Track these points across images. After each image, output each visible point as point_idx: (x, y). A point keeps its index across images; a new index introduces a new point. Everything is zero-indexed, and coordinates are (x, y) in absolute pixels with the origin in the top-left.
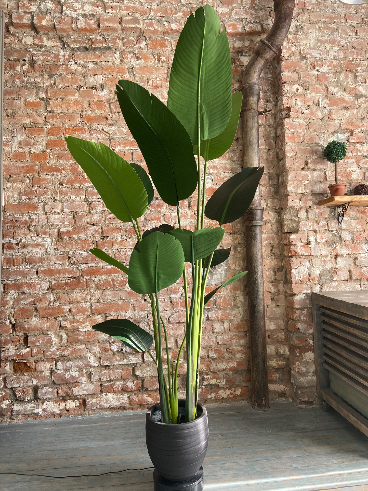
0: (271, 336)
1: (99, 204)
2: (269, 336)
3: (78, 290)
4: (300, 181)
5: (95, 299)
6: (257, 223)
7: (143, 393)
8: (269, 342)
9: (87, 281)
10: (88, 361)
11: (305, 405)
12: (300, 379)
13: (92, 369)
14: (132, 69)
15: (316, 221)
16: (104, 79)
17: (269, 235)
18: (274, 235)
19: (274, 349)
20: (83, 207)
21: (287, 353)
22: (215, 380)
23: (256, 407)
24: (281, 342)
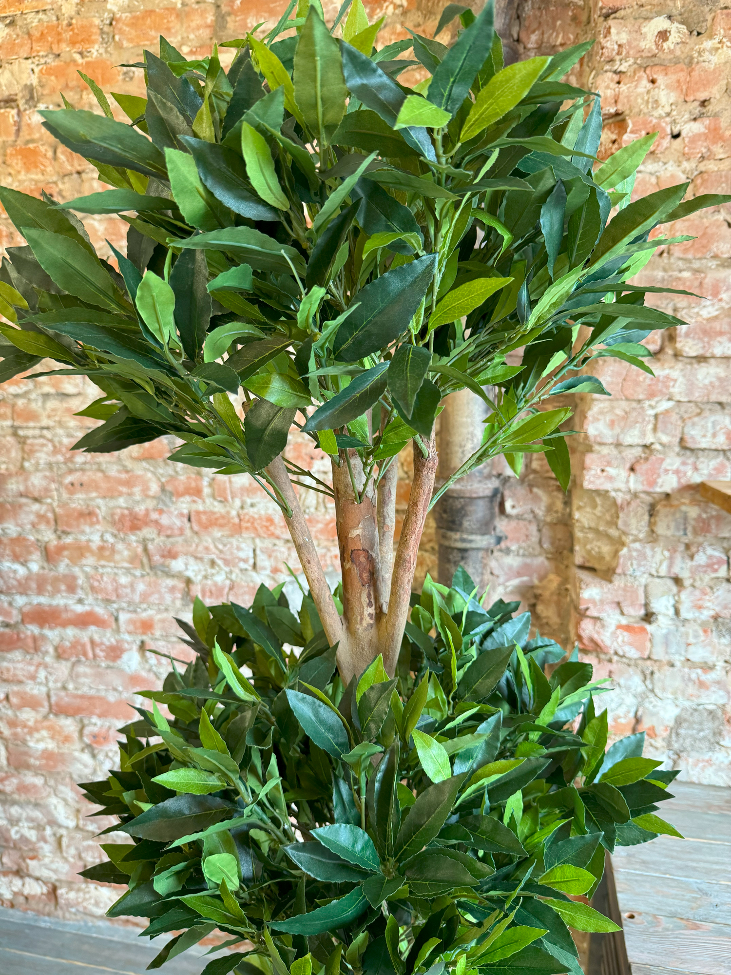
1: (43, 445)
3: (17, 655)
4: (639, 401)
5: (56, 681)
6: (463, 540)
9: (35, 639)
10: (53, 815)
13: (63, 832)
14: (111, 24)
15: (688, 546)
16: (36, 70)
17: (528, 560)
18: (546, 563)
20: (8, 451)
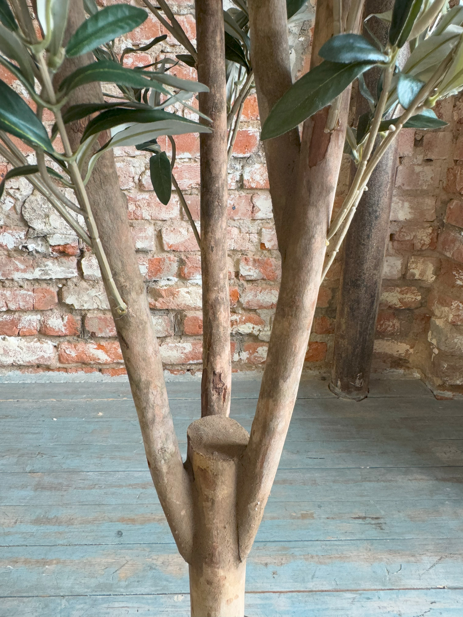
0: (396, 237)
2: (392, 236)
7: (86, 342)
8: (391, 251)
11: (451, 390)
12: (454, 338)
19: (400, 267)
21: (430, 277)
22: (251, 325)
23: (338, 390)
24: (421, 250)
